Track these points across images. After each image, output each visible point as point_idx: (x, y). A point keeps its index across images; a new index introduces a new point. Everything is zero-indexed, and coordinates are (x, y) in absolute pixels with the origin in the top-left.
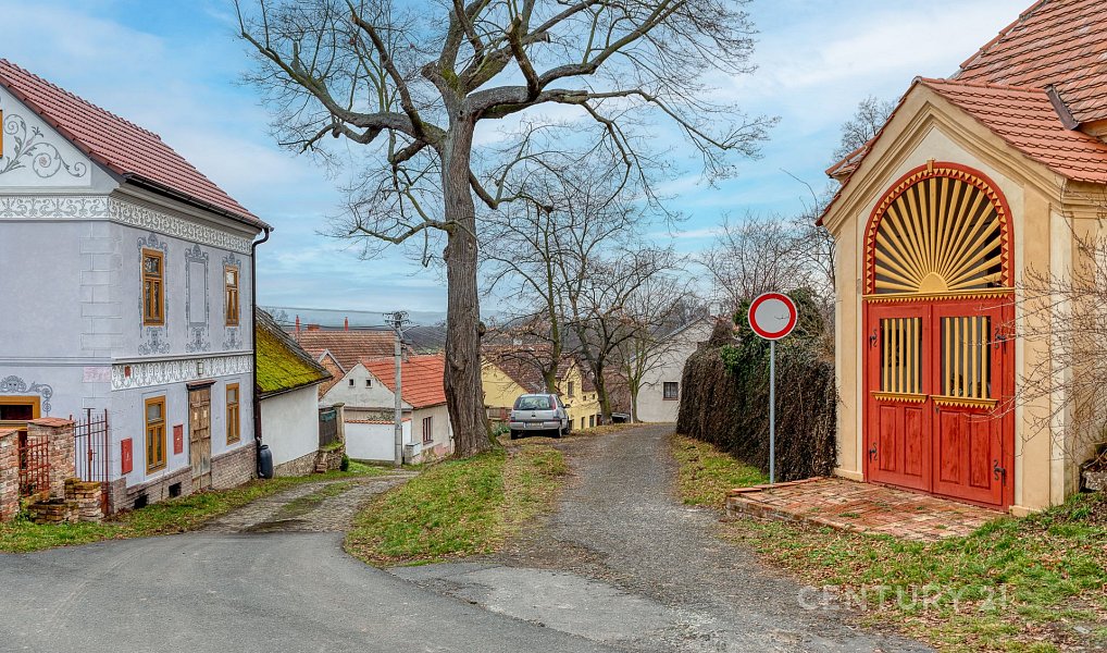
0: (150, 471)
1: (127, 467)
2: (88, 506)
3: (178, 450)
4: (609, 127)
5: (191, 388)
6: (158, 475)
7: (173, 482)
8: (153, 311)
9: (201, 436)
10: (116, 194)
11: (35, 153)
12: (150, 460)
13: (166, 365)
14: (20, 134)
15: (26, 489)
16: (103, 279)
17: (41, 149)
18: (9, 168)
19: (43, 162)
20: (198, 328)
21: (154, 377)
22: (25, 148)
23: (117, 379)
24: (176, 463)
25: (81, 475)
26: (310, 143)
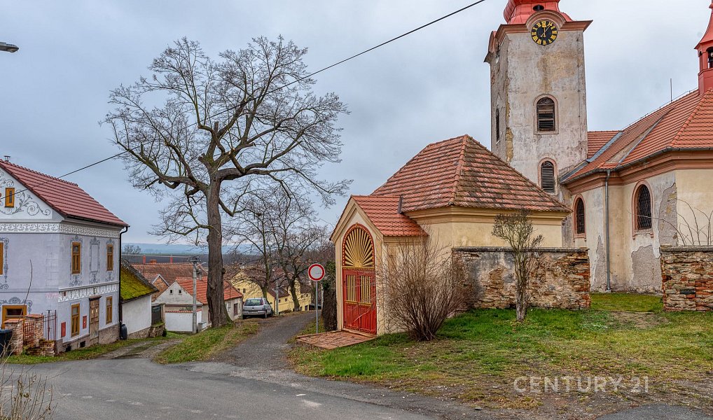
0: (72, 336)
1: (63, 334)
2: (49, 350)
3: (84, 326)
4: (281, 183)
5: (91, 300)
6: (76, 338)
7: (82, 341)
8: (76, 268)
9: (94, 320)
10: (63, 222)
11: (28, 205)
12: (73, 332)
13: (81, 291)
14: (22, 198)
15: (25, 343)
16: (56, 257)
17: (31, 204)
18: (17, 212)
19: (32, 209)
20: (94, 273)
21: (75, 296)
22: (24, 204)
23: (60, 298)
24: (83, 332)
25: (45, 337)
26: (148, 186)
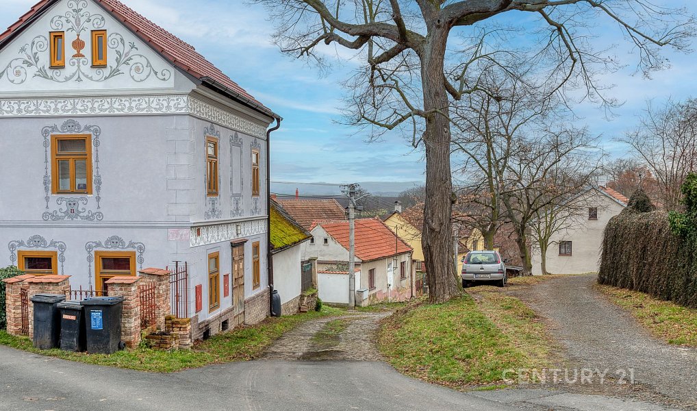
0: (211, 309)
1: (198, 307)
2: (183, 337)
3: (226, 294)
4: (559, 29)
5: (233, 245)
6: (217, 313)
7: (224, 319)
8: (213, 187)
9: (238, 284)
10: (194, 94)
11: (131, 62)
12: (211, 303)
13: (220, 227)
14: (120, 48)
15: (144, 324)
16: (184, 160)
17: (136, 59)
18: (112, 75)
19: (137, 69)
20: (237, 197)
21: (213, 237)
22: (123, 59)
23: (192, 236)
24: (226, 303)
25: (172, 313)
26: (307, 49)
